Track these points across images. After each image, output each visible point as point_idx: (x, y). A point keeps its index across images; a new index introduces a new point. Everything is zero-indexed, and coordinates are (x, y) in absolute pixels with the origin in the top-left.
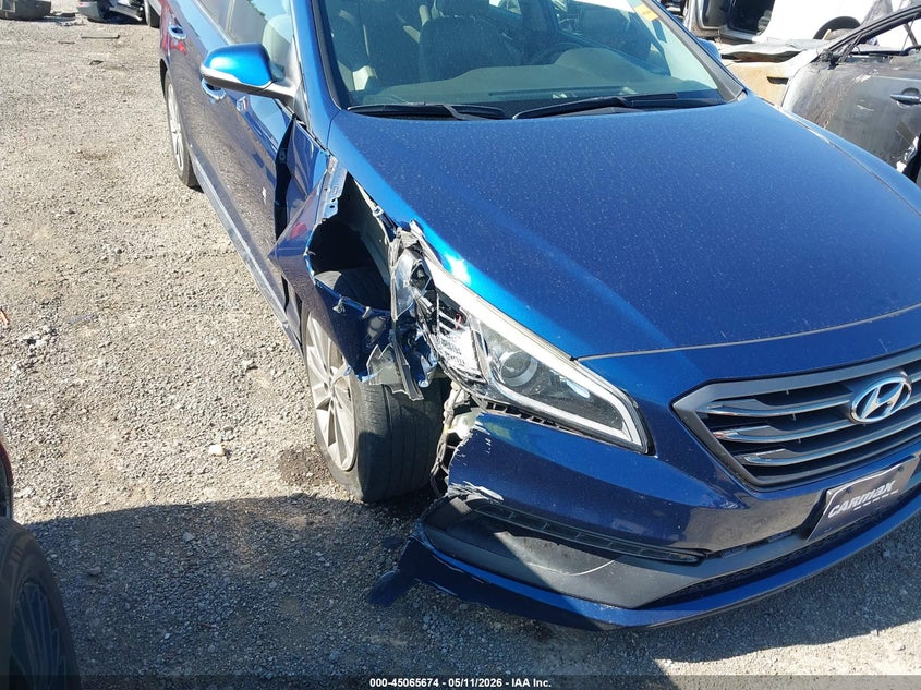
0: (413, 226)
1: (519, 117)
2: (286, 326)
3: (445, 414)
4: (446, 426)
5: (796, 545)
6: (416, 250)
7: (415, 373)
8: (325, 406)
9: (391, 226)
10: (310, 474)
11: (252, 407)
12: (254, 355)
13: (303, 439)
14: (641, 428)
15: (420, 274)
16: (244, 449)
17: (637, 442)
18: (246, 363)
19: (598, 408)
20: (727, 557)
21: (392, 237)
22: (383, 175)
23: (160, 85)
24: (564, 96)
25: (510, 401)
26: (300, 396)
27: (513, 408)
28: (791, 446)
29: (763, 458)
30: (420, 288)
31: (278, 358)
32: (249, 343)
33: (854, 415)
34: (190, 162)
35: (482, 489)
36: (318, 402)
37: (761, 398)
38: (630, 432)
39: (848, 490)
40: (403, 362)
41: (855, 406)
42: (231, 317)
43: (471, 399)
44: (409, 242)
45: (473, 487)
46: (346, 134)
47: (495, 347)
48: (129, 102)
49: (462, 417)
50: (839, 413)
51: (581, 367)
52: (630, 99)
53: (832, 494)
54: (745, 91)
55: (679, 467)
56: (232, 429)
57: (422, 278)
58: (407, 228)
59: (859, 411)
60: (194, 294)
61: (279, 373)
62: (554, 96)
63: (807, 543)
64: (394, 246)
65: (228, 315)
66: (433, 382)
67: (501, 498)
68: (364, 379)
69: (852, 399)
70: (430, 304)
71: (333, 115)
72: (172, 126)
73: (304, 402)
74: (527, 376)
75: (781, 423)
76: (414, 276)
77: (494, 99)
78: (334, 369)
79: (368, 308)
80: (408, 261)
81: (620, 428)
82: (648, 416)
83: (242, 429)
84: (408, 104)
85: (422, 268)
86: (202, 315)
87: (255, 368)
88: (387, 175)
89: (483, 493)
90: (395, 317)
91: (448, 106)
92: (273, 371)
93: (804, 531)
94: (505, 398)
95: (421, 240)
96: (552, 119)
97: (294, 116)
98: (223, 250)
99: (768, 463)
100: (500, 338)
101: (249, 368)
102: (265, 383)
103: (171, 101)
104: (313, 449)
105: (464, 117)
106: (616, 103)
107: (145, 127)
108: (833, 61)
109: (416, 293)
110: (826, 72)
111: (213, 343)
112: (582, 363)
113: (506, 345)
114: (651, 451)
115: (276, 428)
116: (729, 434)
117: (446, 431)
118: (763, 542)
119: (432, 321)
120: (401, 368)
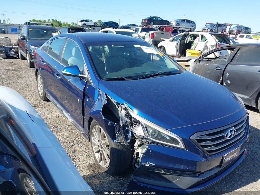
0: (125, 104)
1: (139, 79)
2: (83, 133)
3: (135, 148)
4: (136, 151)
5: (219, 170)
6: (125, 109)
7: (127, 138)
8: (98, 152)
9: (118, 104)
10: (96, 170)
11: (77, 155)
12: (73, 142)
13: (92, 161)
14: (184, 144)
15: (127, 114)
16: (78, 165)
17: (183, 147)
18: (72, 144)
19: (174, 140)
20: (205, 173)
21: (119, 107)
22: (115, 93)
23: (35, 75)
24: (147, 74)
25: (153, 141)
26: (88, 151)
27: (154, 143)
28: (214, 145)
29: (209, 149)
30: (128, 117)
31: (80, 142)
32: (71, 139)
33: (226, 137)
34: (45, 94)
35: (150, 163)
36: (95, 151)
37: (207, 135)
38: (181, 146)
39: (228, 155)
40: (123, 136)
41: (226, 135)
42: (64, 133)
43: (142, 143)
44: (123, 107)
45: (148, 163)
46: (103, 85)
47: (149, 129)
48: (20, 79)
49: (140, 148)
50: (223, 137)
51: (168, 131)
52: (162, 73)
53: (225, 156)
54: (185, 70)
55: (193, 152)
56: (73, 161)
57: (128, 115)
58: (123, 104)
59: (227, 136)
60: (53, 128)
61: (81, 146)
62: (145, 74)
63: (221, 169)
64: (119, 109)
65: (64, 132)
66: (131, 140)
67: (154, 165)
68: (114, 141)
69: (225, 134)
70: (130, 121)
71: (99, 81)
72: (38, 85)
73: (90, 152)
74: (156, 135)
75: (212, 140)
76: (126, 115)
77: (132, 75)
78: (102, 141)
79: (116, 123)
80: (123, 112)
81: (179, 145)
82: (185, 141)
83: (75, 161)
84: (115, 78)
85: (128, 113)
86: (57, 133)
87: (75, 145)
88: (116, 93)
89: (150, 164)
90: (121, 125)
91: (124, 78)
92: (79, 145)
93: (220, 166)
94: (152, 141)
95: (127, 106)
96: (146, 79)
97: (87, 81)
98: (58, 116)
99: (211, 150)
100: (150, 127)
101: (73, 145)
102: (78, 149)
103: (39, 79)
104: (95, 164)
105: (128, 80)
106: (159, 74)
107: (27, 86)
108: (200, 61)
109: (126, 119)
110: (198, 64)
111: (62, 140)
112: (169, 130)
113: (152, 128)
114: (186, 150)
115: (84, 160)
116: (202, 144)
117: (136, 152)
118: (212, 169)
119: (132, 125)
120: (123, 138)
